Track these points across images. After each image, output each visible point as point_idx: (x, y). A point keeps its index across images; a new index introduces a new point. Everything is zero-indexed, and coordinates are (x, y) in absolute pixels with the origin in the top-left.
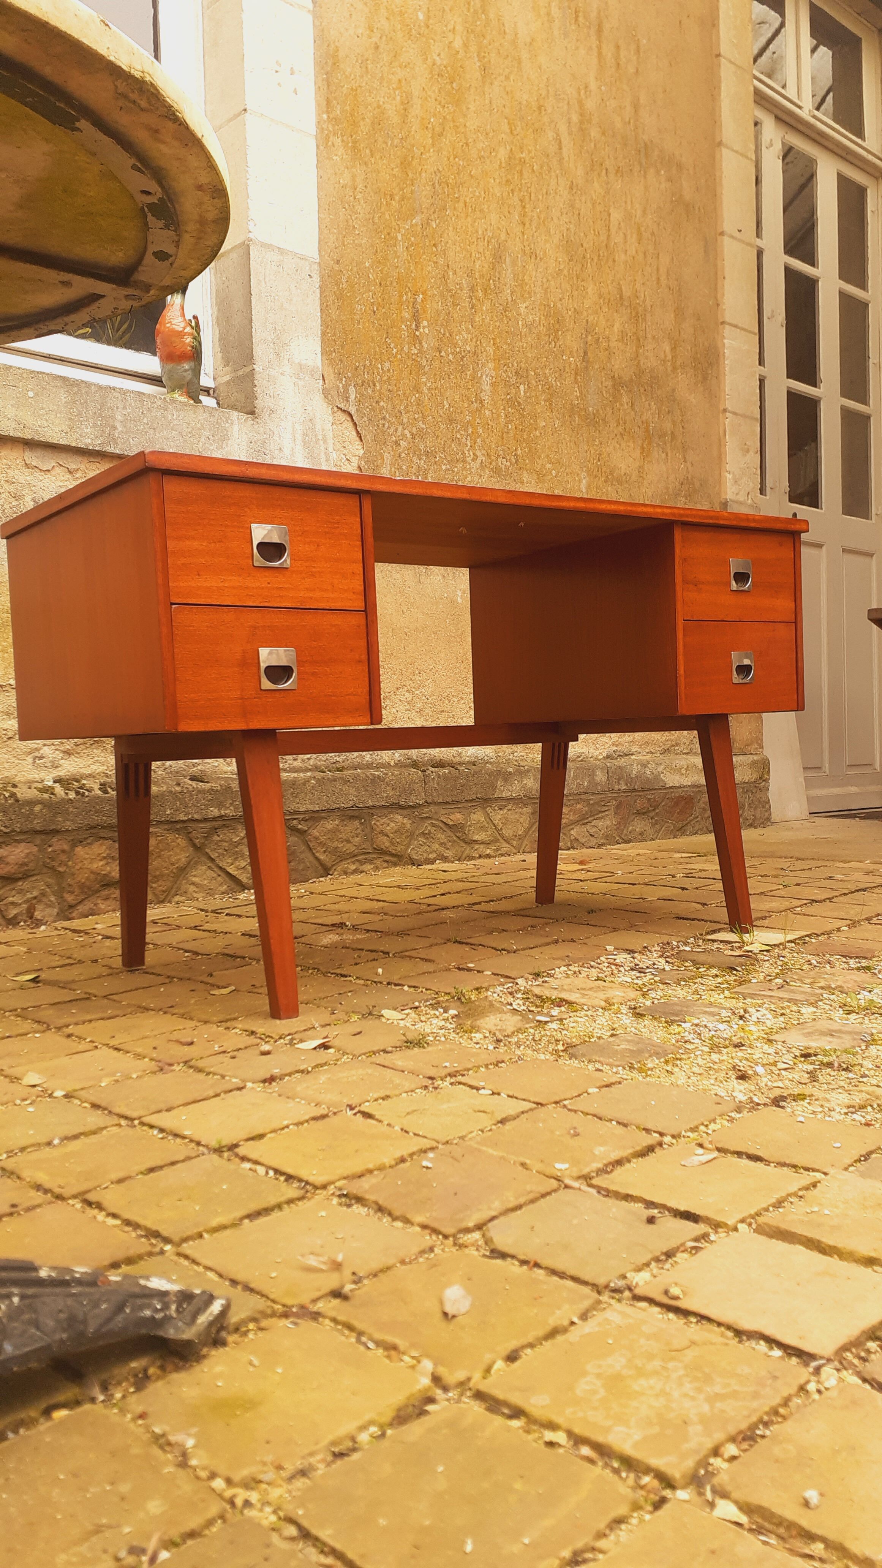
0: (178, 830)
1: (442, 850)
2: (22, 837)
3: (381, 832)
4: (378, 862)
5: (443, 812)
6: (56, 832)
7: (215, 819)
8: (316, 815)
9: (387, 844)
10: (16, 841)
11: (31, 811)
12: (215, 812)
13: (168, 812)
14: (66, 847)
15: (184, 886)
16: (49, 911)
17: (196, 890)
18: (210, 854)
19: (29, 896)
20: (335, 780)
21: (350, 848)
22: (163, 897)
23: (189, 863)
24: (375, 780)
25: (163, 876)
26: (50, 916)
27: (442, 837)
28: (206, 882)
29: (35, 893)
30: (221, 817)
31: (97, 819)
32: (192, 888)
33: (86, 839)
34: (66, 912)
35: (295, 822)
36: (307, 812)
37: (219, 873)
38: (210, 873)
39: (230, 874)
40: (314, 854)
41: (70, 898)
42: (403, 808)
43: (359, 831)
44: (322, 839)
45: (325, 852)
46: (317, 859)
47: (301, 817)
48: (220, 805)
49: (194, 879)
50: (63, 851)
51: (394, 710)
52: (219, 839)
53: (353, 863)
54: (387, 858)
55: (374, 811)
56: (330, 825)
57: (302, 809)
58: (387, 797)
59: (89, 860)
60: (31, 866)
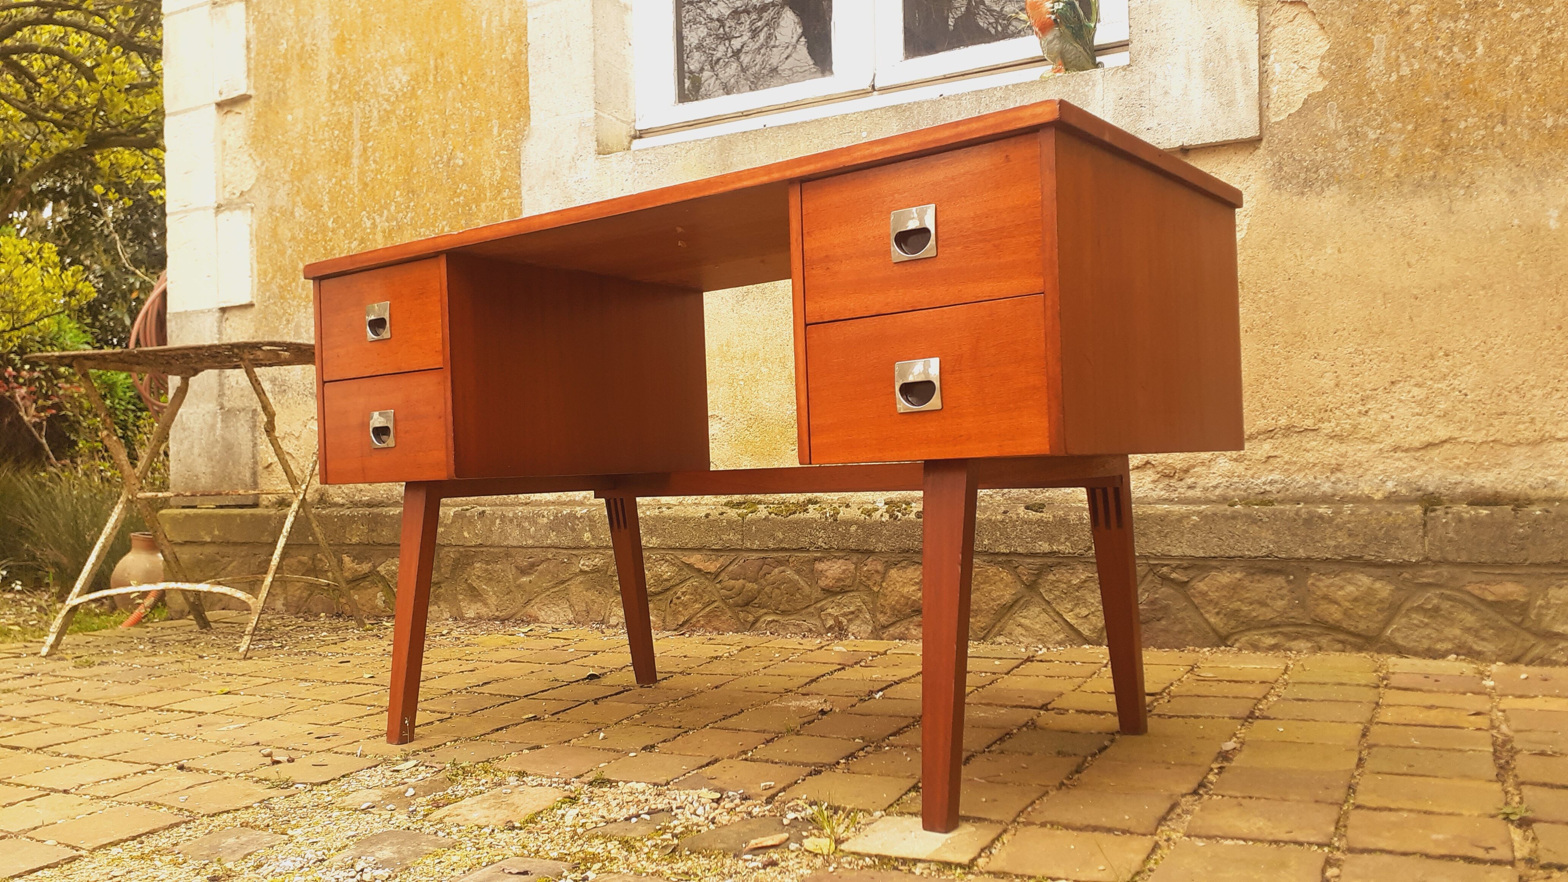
0: (1000, 563)
1: (1470, 640)
2: (841, 554)
3: (1325, 597)
4: (1324, 641)
5: (1474, 578)
6: (870, 552)
7: (1045, 555)
8: (1201, 563)
9: (1338, 616)
10: (835, 557)
11: (847, 530)
12: (1045, 547)
13: (986, 542)
14: (879, 568)
15: (1011, 626)
16: (864, 627)
17: (1024, 632)
18: (1044, 595)
19: (846, 610)
20: (1234, 518)
21: (1265, 613)
22: (982, 634)
23: (1016, 602)
24: (1311, 521)
25: (981, 611)
26: (865, 632)
27: (1470, 619)
28: (1038, 626)
29: (852, 609)
30: (1052, 553)
31: (908, 543)
32: (1019, 630)
33: (900, 562)
34: (877, 633)
35: (1165, 569)
36: (1183, 557)
37: (1056, 618)
38: (1044, 616)
39: (1067, 621)
40: (1202, 614)
41: (882, 619)
42: (1369, 564)
43: (1284, 592)
44: (1213, 595)
45: (1218, 613)
46: (1206, 620)
47: (1174, 563)
48: (1051, 539)
49: (1023, 621)
50: (877, 572)
51: (1386, 416)
52: (1054, 578)
53: (1274, 635)
54: (1341, 637)
55: (1310, 565)
56: (1225, 578)
57: (1176, 552)
58: (1336, 547)
59: (901, 584)
60: (848, 582)
